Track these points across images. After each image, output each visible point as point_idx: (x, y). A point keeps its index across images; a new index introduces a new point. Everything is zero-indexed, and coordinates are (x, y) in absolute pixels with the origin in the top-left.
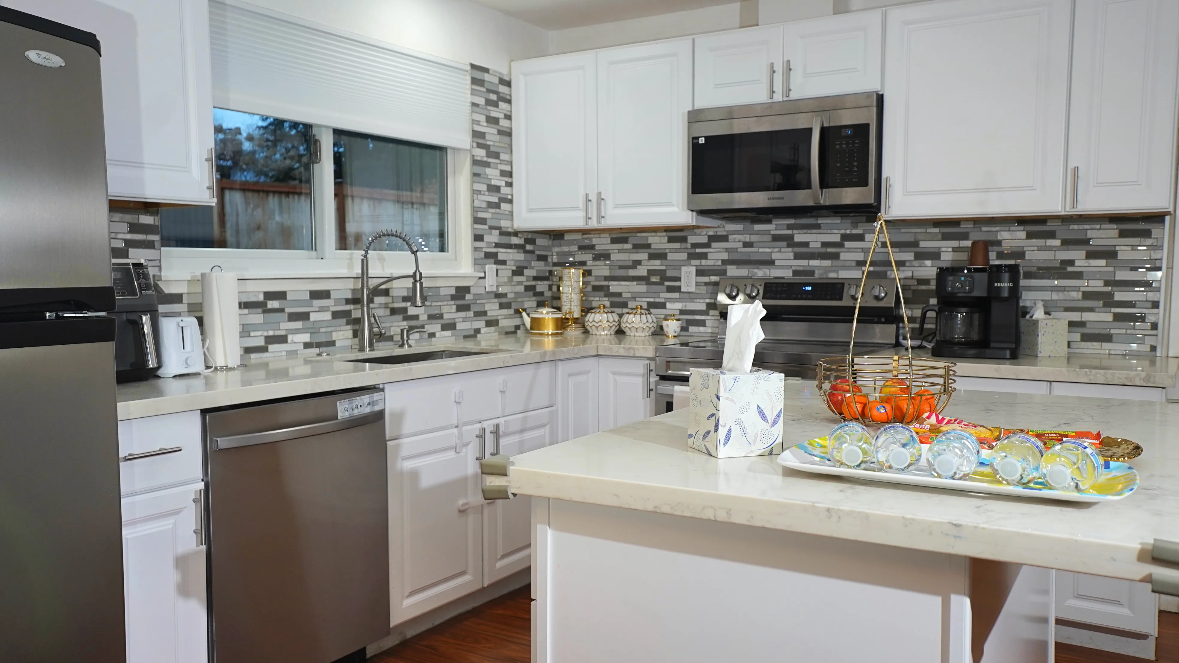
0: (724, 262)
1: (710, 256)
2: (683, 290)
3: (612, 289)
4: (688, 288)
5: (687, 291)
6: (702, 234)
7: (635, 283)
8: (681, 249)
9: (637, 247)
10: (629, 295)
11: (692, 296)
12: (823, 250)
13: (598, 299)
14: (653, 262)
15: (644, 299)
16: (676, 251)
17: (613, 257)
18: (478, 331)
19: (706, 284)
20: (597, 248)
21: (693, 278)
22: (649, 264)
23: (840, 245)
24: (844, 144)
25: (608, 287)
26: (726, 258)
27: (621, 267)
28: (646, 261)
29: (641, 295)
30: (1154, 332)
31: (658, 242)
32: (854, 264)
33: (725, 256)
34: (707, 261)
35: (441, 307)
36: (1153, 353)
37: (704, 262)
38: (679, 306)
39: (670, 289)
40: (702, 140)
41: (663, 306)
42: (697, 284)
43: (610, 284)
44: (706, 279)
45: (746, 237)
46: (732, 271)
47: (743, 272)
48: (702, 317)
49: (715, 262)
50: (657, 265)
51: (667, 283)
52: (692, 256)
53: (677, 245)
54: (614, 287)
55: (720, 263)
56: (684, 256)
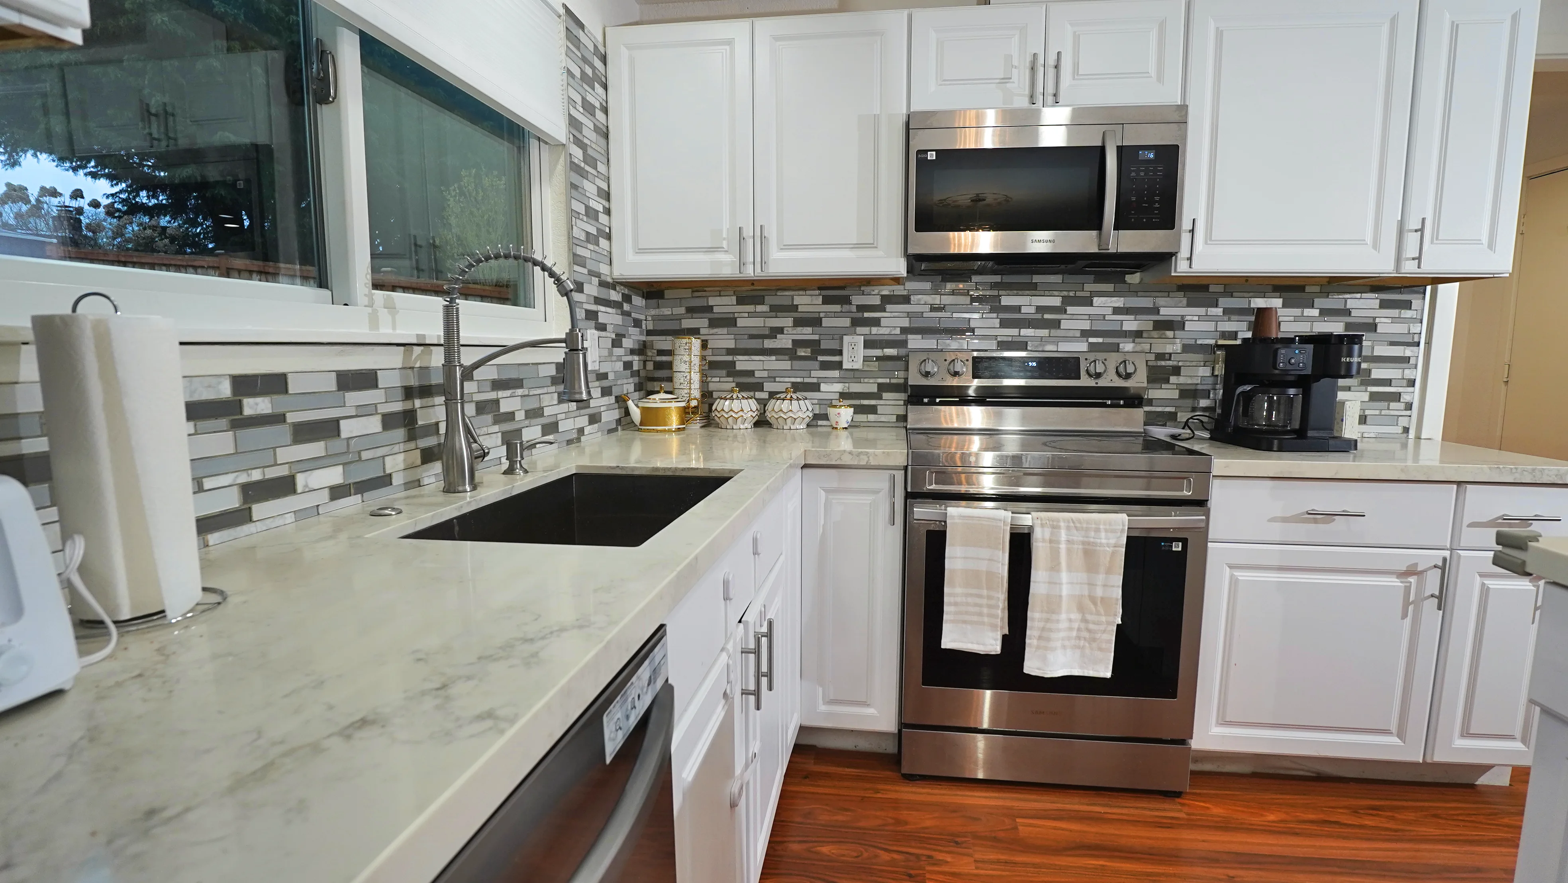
0: (904, 330)
1: (883, 322)
2: (844, 367)
3: (739, 367)
4: (853, 363)
5: (851, 368)
6: (874, 293)
7: (774, 358)
8: (842, 312)
9: (777, 310)
10: (765, 374)
11: (857, 374)
12: (1039, 316)
13: (717, 379)
14: (799, 329)
15: (787, 380)
16: (836, 315)
17: (740, 323)
18: (581, 431)
19: (879, 358)
20: (716, 310)
21: (861, 352)
22: (795, 332)
23: (1061, 310)
24: (1142, 171)
25: (733, 363)
26: (907, 325)
27: (752, 337)
28: (790, 329)
29: (782, 373)
30: (1408, 413)
31: (808, 303)
32: (1078, 334)
33: (905, 323)
34: (879, 328)
35: (541, 396)
36: (1405, 435)
37: (875, 330)
38: (838, 387)
39: (825, 366)
40: (932, 155)
41: (815, 387)
42: (866, 359)
43: (735, 359)
44: (878, 352)
45: (934, 299)
46: (915, 342)
47: (930, 343)
48: (873, 402)
49: (891, 331)
50: (807, 333)
51: (820, 358)
52: (857, 322)
53: (837, 308)
54: (743, 363)
55: (898, 331)
56: (847, 322)
